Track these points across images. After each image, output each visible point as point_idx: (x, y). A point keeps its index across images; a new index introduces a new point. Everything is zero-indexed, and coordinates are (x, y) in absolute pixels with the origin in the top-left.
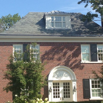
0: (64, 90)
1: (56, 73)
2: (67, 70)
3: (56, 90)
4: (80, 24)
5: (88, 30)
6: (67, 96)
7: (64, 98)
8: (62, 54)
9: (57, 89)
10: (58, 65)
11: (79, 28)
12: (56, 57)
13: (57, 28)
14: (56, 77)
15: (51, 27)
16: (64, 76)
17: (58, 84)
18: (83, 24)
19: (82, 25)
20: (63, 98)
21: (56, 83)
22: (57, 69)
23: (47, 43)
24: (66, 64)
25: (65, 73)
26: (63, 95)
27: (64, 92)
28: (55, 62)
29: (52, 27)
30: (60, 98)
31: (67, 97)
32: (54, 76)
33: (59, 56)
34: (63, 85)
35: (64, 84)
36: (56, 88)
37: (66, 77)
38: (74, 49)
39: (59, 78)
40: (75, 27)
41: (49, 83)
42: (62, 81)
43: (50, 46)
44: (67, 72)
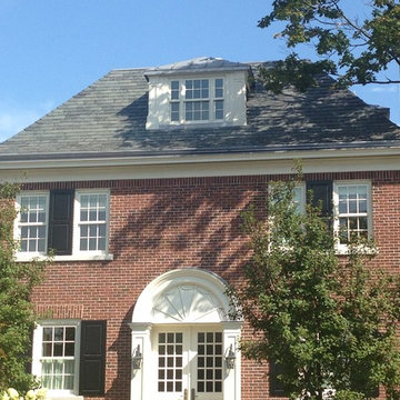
0: (200, 362)
1: (164, 294)
2: (206, 284)
3: (170, 360)
4: (289, 102)
5: (311, 125)
6: (210, 385)
7: (197, 393)
8: (191, 223)
9: (175, 356)
10: (175, 266)
11: (276, 121)
12: (169, 234)
13: (189, 122)
14: (165, 310)
15: (169, 119)
16: (195, 309)
17: (180, 337)
18: (300, 102)
19: (297, 105)
20: (193, 391)
21: (171, 336)
22: (167, 279)
23: (138, 182)
24: (207, 261)
25: (199, 296)
26: (196, 380)
27: (199, 371)
28: (163, 253)
29: (173, 123)
30: (182, 393)
31: (209, 389)
32: (156, 309)
33: (182, 229)
34: (196, 344)
35: (201, 337)
36: (170, 352)
37: (203, 314)
38: (239, 201)
39: (177, 316)
40: (264, 116)
41: (135, 335)
42: (192, 326)
43: (147, 192)
44: (208, 293)
